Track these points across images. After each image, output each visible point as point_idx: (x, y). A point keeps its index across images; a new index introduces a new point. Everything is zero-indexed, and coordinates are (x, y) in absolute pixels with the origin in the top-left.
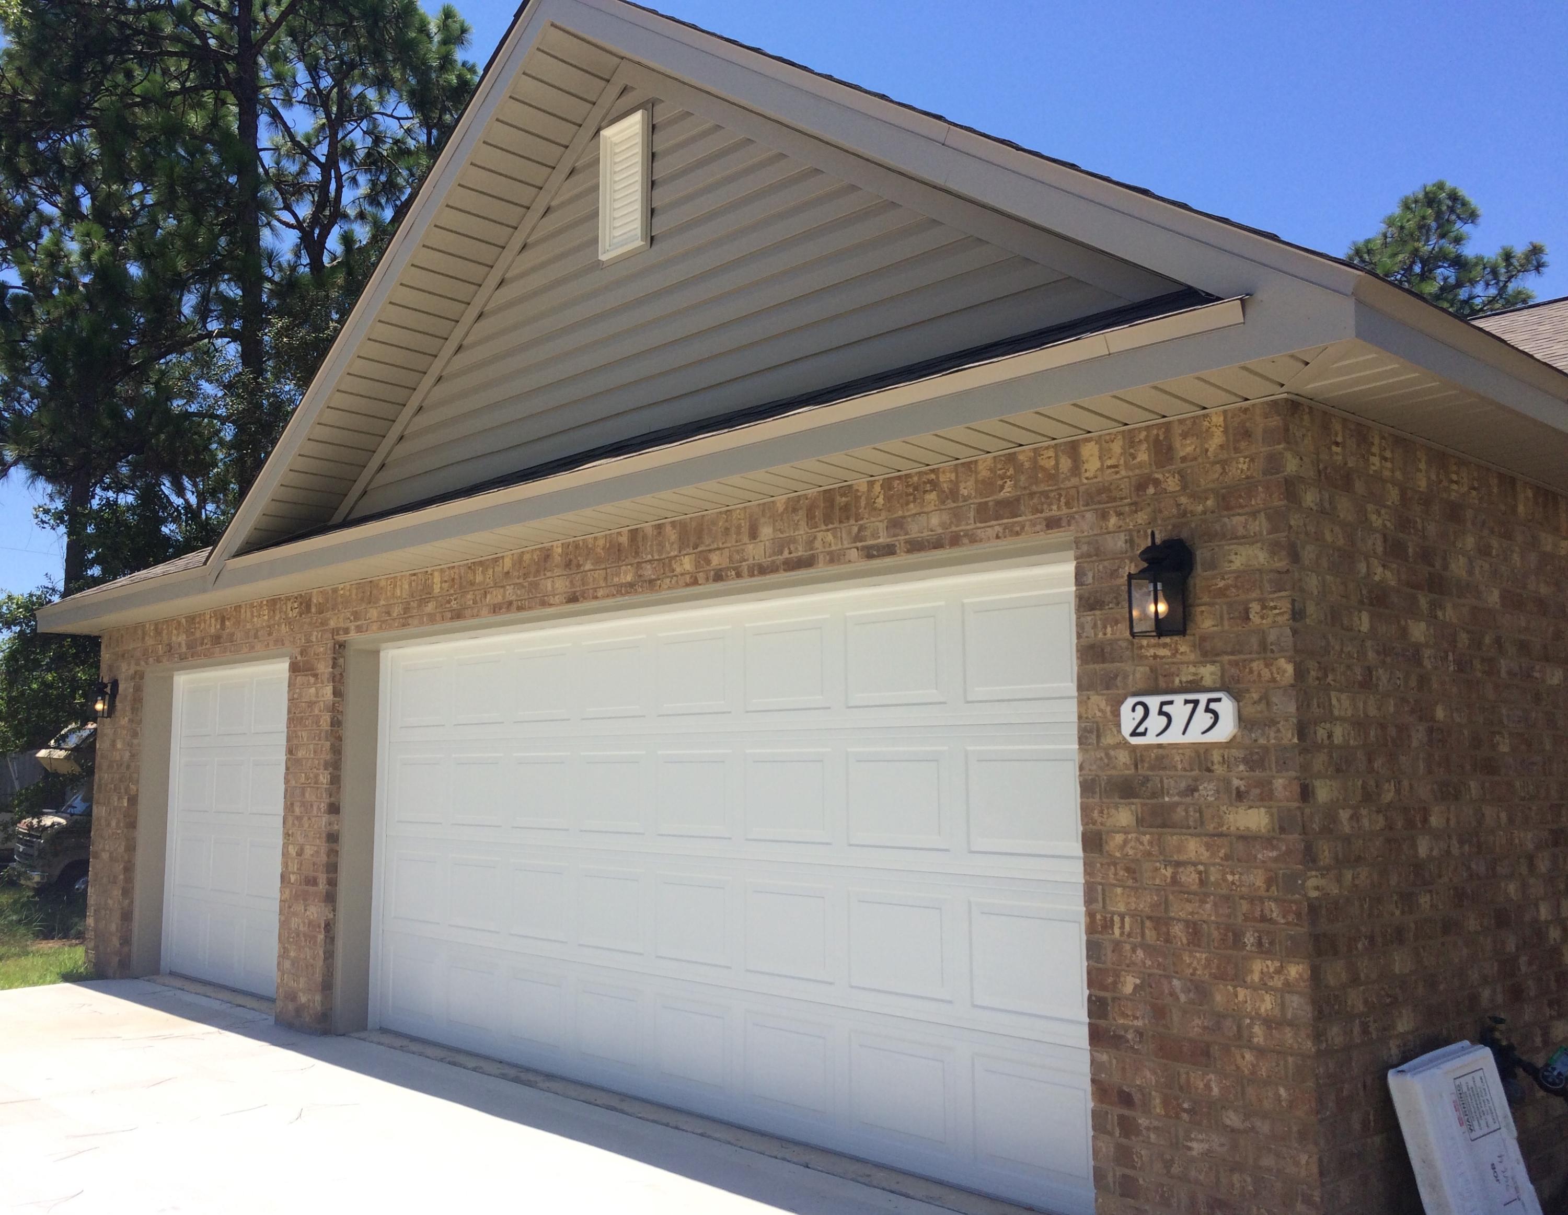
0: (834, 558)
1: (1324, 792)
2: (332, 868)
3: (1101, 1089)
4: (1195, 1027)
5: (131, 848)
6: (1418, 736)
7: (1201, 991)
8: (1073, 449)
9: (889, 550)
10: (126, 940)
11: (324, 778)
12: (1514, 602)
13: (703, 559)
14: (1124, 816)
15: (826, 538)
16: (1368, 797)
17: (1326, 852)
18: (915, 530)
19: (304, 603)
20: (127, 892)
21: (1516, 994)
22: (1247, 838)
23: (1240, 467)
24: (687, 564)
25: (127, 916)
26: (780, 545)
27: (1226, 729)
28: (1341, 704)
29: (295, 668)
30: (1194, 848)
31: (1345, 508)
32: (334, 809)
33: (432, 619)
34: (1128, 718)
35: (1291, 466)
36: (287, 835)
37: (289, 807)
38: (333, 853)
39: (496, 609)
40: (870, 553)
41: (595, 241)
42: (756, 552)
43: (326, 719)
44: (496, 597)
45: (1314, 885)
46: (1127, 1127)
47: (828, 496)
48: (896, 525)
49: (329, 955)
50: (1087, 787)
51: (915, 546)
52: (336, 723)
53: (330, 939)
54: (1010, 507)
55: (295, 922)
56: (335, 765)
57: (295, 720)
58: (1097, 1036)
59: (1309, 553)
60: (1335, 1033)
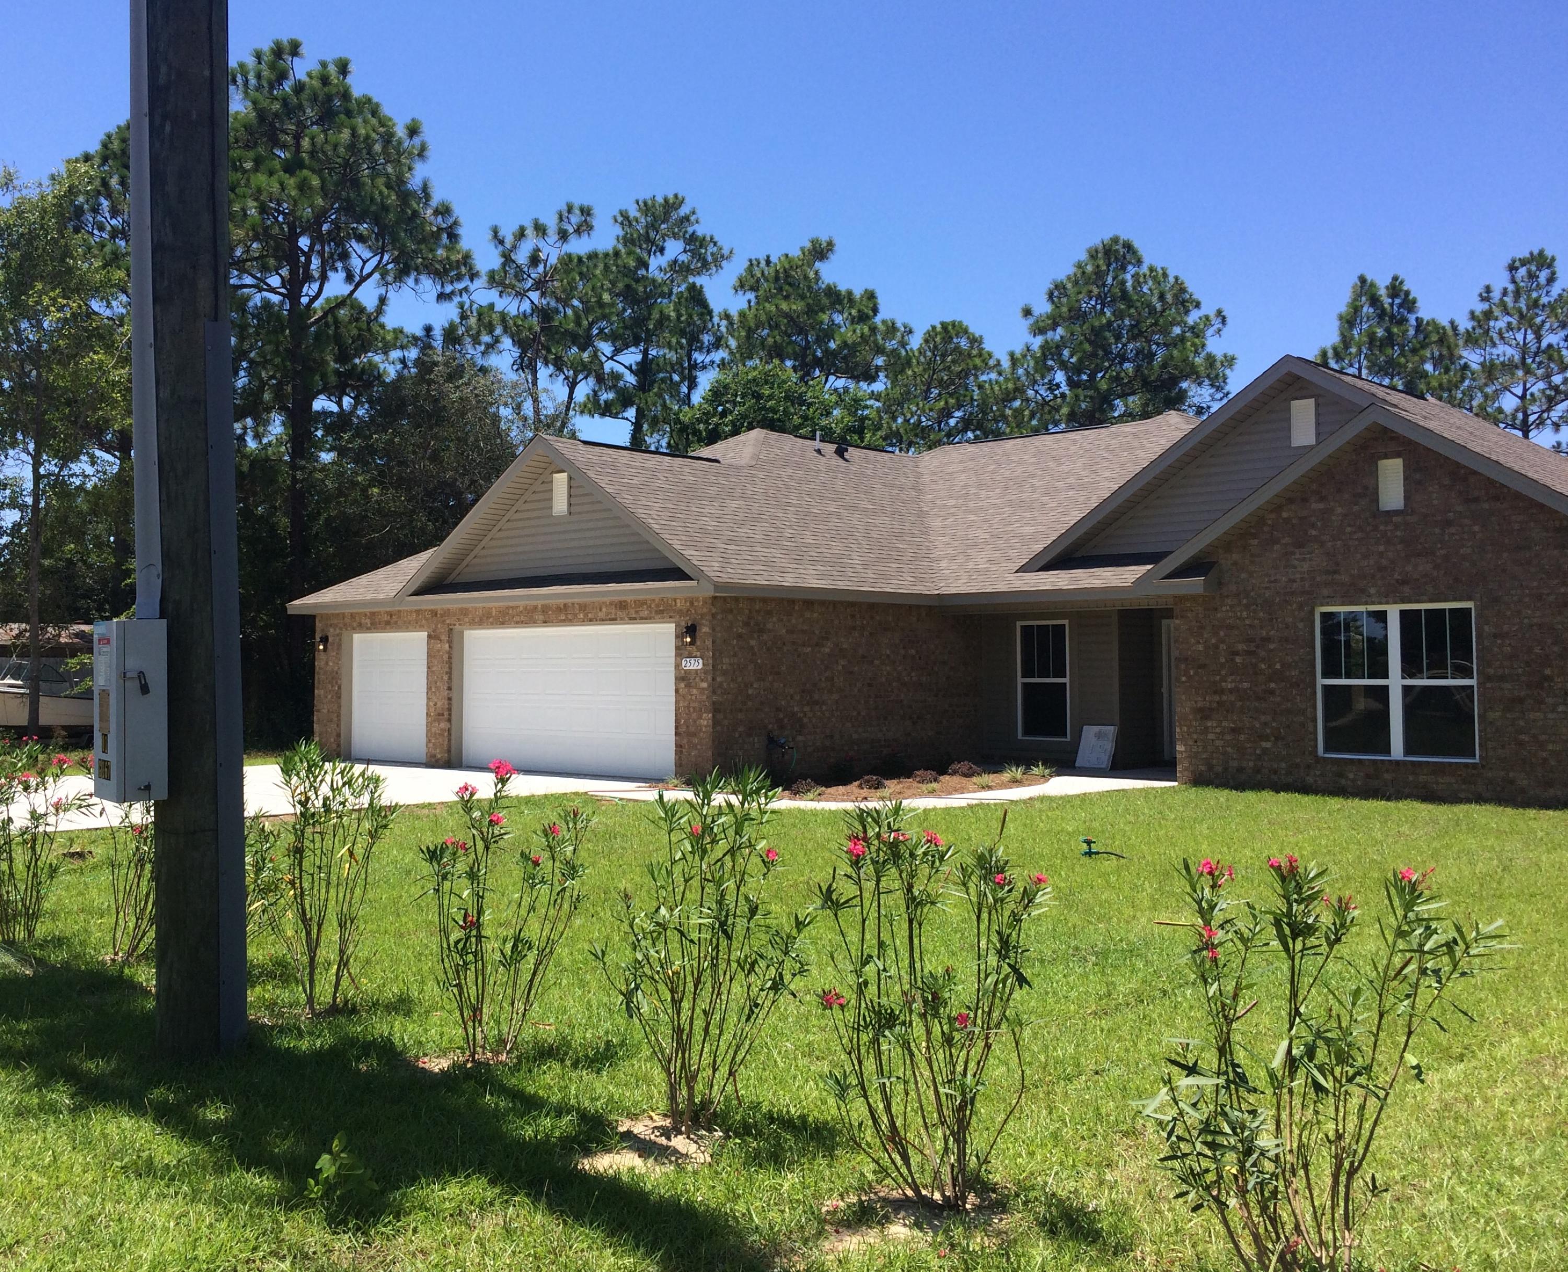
0: (622, 619)
1: (719, 679)
2: (450, 710)
3: (677, 745)
4: (692, 729)
5: (339, 707)
6: (751, 667)
7: (695, 721)
8: (675, 600)
9: (635, 619)
10: (339, 746)
11: (446, 678)
12: (790, 632)
13: (586, 615)
14: (682, 685)
15: (619, 613)
16: (732, 680)
17: (719, 692)
18: (642, 614)
19: (434, 613)
20: (338, 725)
21: (782, 727)
22: (703, 689)
23: (705, 610)
24: (582, 616)
25: (339, 735)
26: (608, 614)
27: (700, 666)
28: (726, 660)
29: (429, 636)
30: (695, 691)
31: (730, 617)
32: (450, 689)
33: (492, 624)
34: (684, 663)
35: (714, 610)
36: (428, 699)
37: (429, 688)
38: (450, 704)
39: (517, 623)
40: (631, 619)
41: (551, 508)
42: (601, 615)
43: (446, 657)
44: (517, 619)
45: (714, 698)
46: (681, 752)
47: (620, 602)
48: (637, 612)
49: (449, 740)
50: (676, 679)
51: (642, 618)
52: (450, 658)
53: (450, 734)
54: (662, 612)
55: (433, 730)
56: (450, 673)
57: (430, 655)
58: (676, 734)
59: (718, 629)
60: (719, 728)
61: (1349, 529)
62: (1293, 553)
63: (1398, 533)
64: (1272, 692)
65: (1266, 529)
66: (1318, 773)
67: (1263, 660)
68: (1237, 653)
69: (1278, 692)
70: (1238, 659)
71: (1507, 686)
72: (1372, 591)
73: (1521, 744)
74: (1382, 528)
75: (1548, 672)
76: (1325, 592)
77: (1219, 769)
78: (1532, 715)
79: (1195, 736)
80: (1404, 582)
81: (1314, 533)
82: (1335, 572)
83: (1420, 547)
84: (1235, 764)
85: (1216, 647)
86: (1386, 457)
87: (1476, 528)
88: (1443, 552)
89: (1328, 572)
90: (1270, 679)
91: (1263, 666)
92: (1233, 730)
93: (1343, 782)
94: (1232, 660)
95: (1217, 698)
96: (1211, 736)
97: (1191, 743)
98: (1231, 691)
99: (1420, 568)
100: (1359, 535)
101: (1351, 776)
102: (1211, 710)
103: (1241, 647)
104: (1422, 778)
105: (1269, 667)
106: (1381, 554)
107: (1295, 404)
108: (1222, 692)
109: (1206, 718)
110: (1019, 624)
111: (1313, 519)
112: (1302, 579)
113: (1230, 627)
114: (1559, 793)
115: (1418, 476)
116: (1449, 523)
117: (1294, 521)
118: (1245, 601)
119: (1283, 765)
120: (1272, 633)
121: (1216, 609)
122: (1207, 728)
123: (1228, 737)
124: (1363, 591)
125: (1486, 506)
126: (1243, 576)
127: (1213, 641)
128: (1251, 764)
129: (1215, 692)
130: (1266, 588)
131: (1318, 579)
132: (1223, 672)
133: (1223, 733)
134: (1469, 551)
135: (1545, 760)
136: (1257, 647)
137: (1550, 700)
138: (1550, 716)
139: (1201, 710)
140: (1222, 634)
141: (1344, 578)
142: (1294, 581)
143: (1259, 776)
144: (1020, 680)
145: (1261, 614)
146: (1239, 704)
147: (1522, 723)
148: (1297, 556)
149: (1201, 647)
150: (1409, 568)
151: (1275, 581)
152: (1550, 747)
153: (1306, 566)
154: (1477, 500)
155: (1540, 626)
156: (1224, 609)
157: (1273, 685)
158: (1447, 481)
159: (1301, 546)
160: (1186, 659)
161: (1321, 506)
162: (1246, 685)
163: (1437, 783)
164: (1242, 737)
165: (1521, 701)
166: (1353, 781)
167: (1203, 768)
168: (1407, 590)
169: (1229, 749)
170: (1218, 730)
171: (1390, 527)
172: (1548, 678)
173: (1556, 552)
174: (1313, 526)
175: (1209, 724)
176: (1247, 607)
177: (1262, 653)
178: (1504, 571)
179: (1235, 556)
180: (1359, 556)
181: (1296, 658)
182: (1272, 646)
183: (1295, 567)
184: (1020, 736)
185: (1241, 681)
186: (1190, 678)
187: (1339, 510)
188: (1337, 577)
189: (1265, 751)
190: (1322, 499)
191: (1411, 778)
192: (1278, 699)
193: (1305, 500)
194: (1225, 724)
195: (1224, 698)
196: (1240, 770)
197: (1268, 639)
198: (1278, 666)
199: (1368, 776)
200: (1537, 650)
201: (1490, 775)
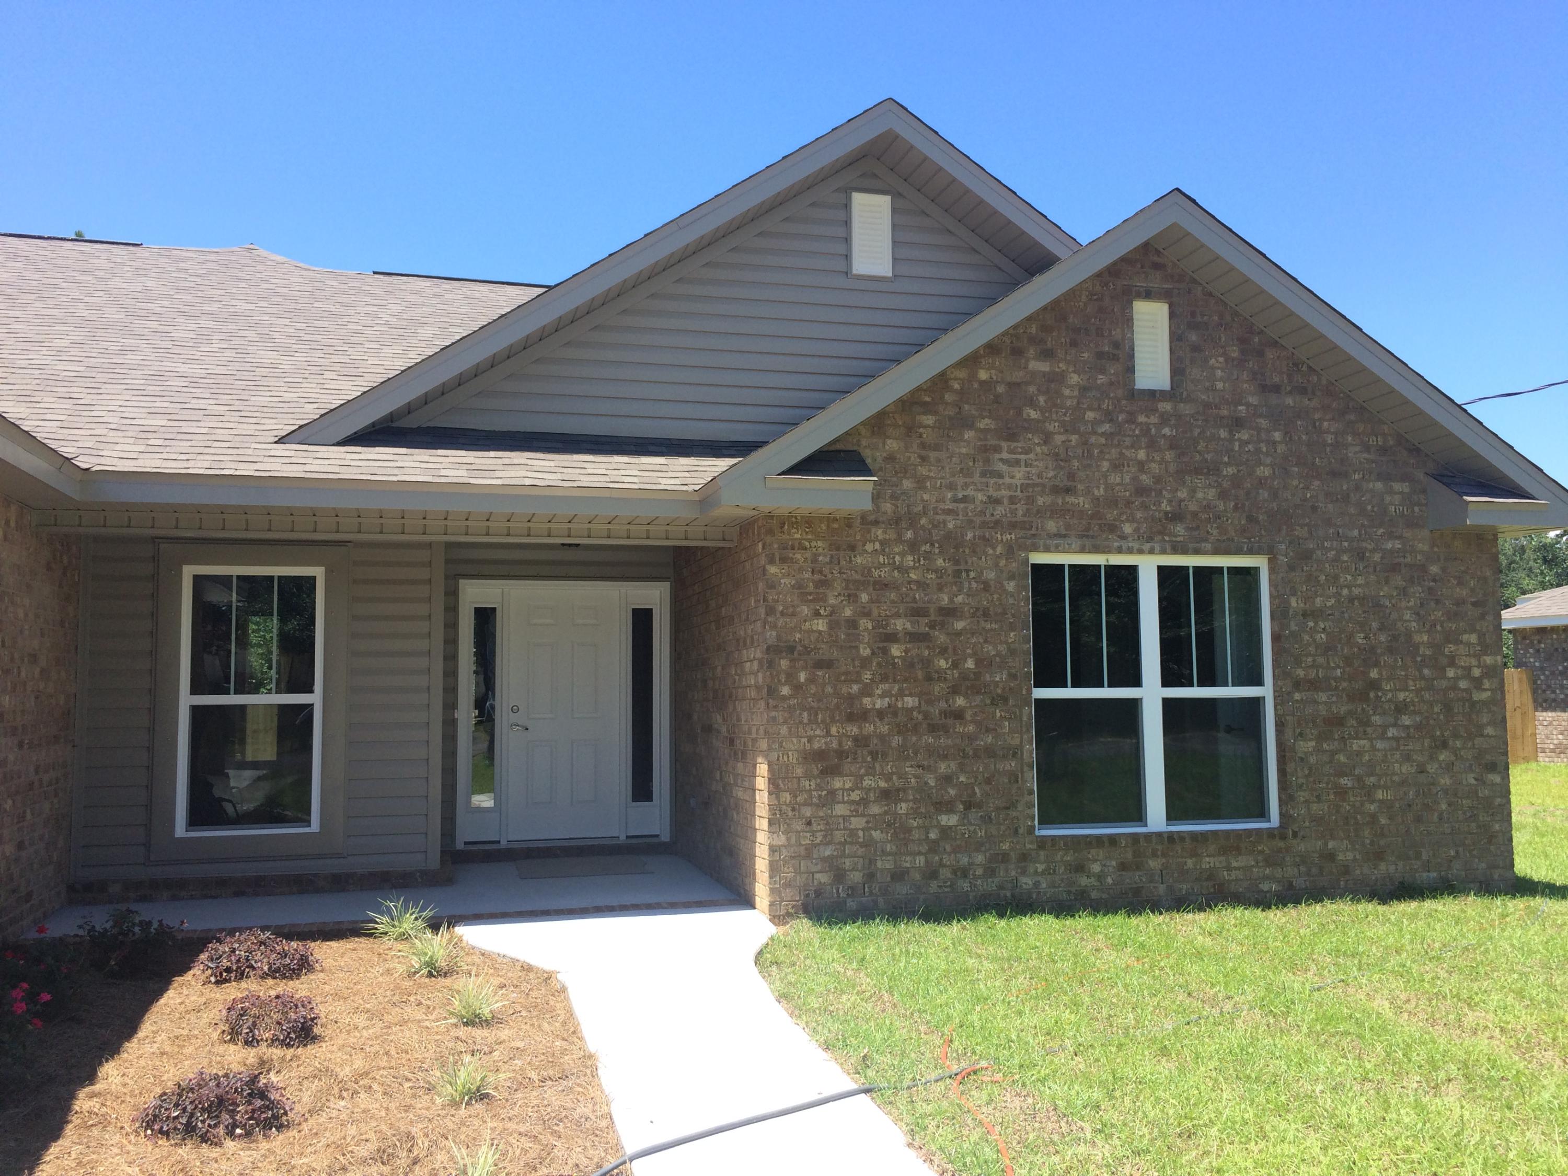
61: (1090, 415)
62: (998, 449)
63: (1166, 431)
64: (959, 715)
65: (949, 397)
66: (1041, 867)
67: (943, 651)
68: (892, 638)
69: (968, 716)
70: (896, 651)
71: (1323, 697)
72: (1128, 529)
73: (1342, 793)
74: (1141, 419)
75: (1374, 674)
76: (1051, 526)
77: (856, 877)
78: (1356, 745)
79: (808, 812)
80: (1175, 517)
81: (1034, 414)
82: (1068, 490)
83: (1198, 457)
84: (884, 864)
85: (852, 624)
86: (1148, 295)
87: (1277, 436)
88: (1231, 470)
89: (1056, 490)
90: (955, 691)
91: (943, 664)
92: (886, 795)
93: (1084, 881)
94: (885, 651)
95: (853, 730)
96: (840, 810)
97: (798, 825)
98: (881, 714)
99: (1200, 495)
100: (1106, 427)
101: (1096, 868)
102: (841, 754)
103: (900, 625)
104: (1208, 862)
105: (955, 665)
106: (1141, 465)
107: (859, 200)
108: (863, 716)
109: (831, 771)
110: (189, 572)
111: (1032, 389)
112: (1012, 500)
113: (883, 586)
114: (1392, 868)
115: (1193, 337)
116: (1238, 423)
117: (1001, 389)
118: (909, 535)
119: (980, 858)
120: (960, 599)
121: (852, 548)
122: (832, 793)
123: (875, 809)
124: (1113, 528)
125: (1289, 401)
126: (907, 484)
127: (848, 612)
128: (920, 861)
129: (851, 718)
130: (949, 512)
131: (1040, 501)
132: (867, 676)
133: (864, 802)
134: (1267, 472)
135: (1374, 817)
136: (932, 626)
137: (1377, 719)
138: (1379, 745)
139: (820, 755)
140: (864, 597)
141: (1081, 501)
142: (998, 501)
143: (934, 886)
144: (186, 700)
145: (940, 562)
146: (896, 741)
147: (1342, 758)
148: (1005, 455)
149: (821, 625)
150: (1182, 494)
151: (965, 499)
152: (1380, 795)
153: (1019, 475)
154: (1276, 389)
155: (1362, 599)
156: (869, 547)
157: (960, 701)
158: (1235, 353)
159: (1012, 437)
160: (791, 649)
161: (1043, 367)
162: (910, 702)
163: (1229, 869)
164: (903, 808)
165: (1339, 721)
166: (1100, 877)
167: (823, 878)
168: (1180, 529)
169: (876, 835)
170: (855, 796)
171: (1154, 419)
172: (1374, 685)
173: (1379, 485)
174: (1032, 403)
175: (837, 783)
176: (913, 547)
177: (941, 638)
178: (1314, 508)
179: (892, 445)
180: (1106, 465)
181: (1002, 648)
182: (960, 625)
183: (1000, 476)
184: (180, 830)
185: (901, 694)
186: (798, 688)
187: (1074, 379)
188: (1071, 499)
189: (945, 831)
190: (1047, 354)
191: (1190, 863)
192: (971, 728)
193: (1017, 352)
194: (867, 782)
195: (869, 728)
196: (899, 875)
197: (950, 612)
198: (970, 664)
199: (1123, 867)
200: (1360, 638)
201: (1302, 847)
